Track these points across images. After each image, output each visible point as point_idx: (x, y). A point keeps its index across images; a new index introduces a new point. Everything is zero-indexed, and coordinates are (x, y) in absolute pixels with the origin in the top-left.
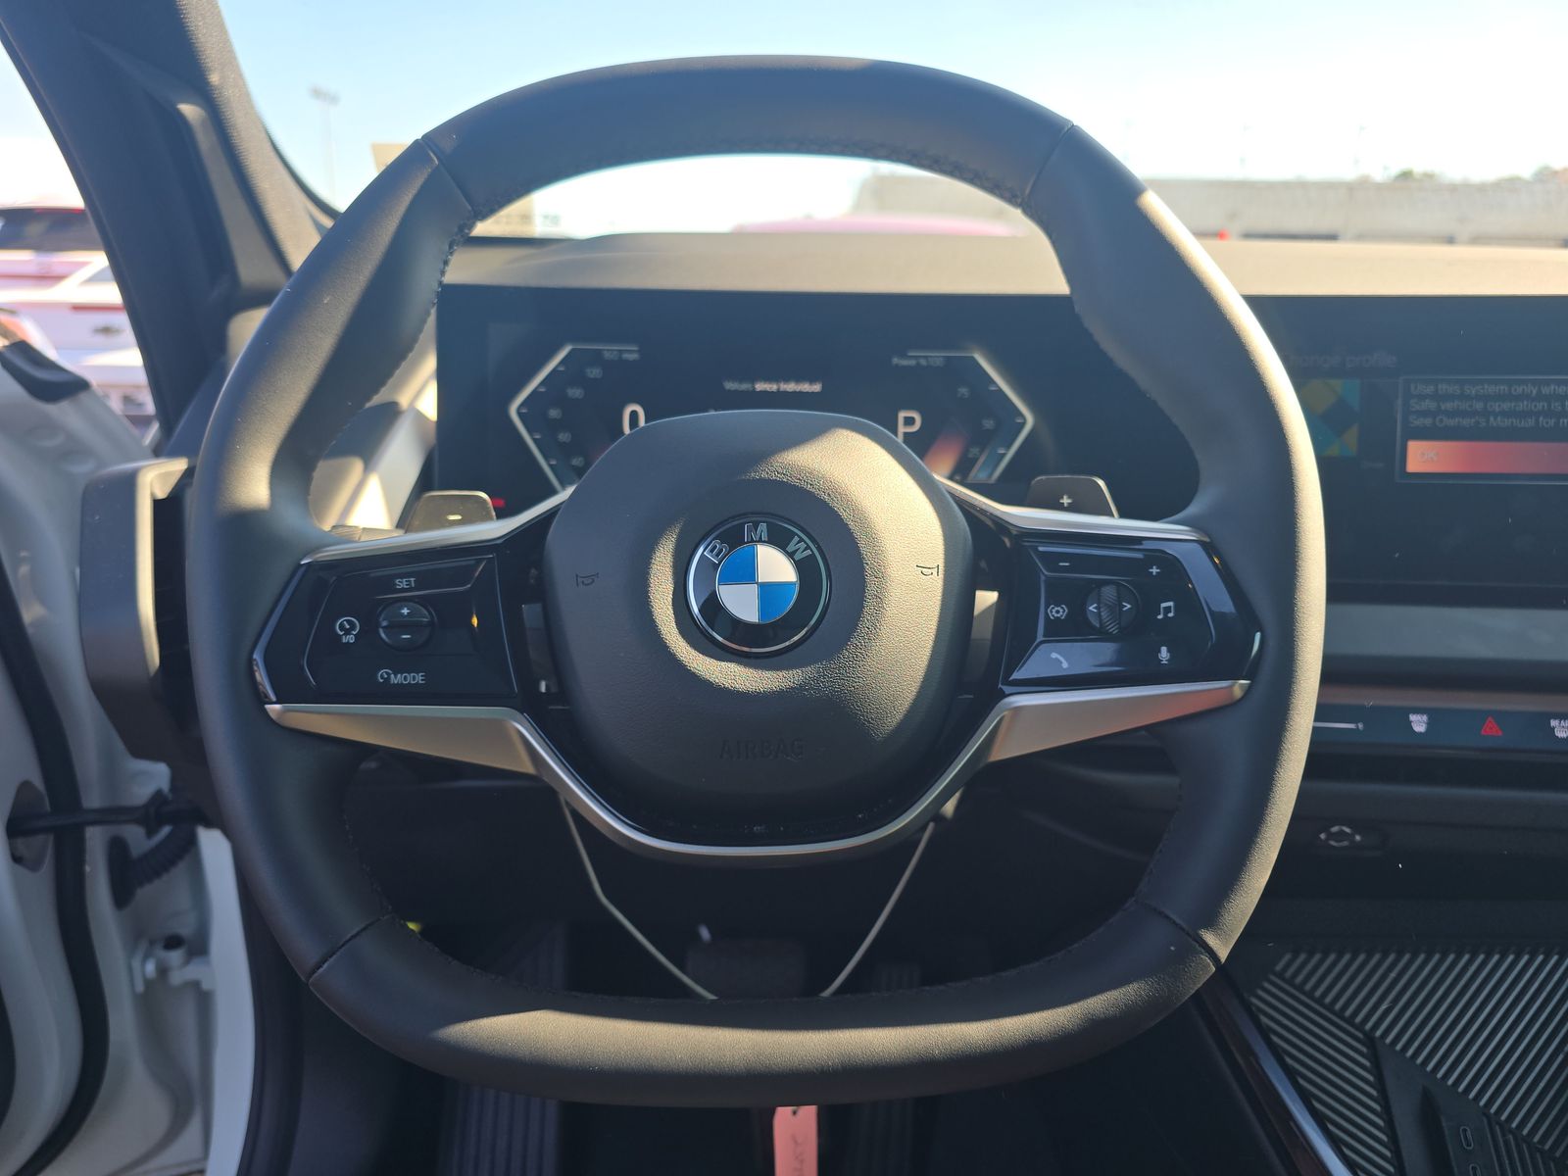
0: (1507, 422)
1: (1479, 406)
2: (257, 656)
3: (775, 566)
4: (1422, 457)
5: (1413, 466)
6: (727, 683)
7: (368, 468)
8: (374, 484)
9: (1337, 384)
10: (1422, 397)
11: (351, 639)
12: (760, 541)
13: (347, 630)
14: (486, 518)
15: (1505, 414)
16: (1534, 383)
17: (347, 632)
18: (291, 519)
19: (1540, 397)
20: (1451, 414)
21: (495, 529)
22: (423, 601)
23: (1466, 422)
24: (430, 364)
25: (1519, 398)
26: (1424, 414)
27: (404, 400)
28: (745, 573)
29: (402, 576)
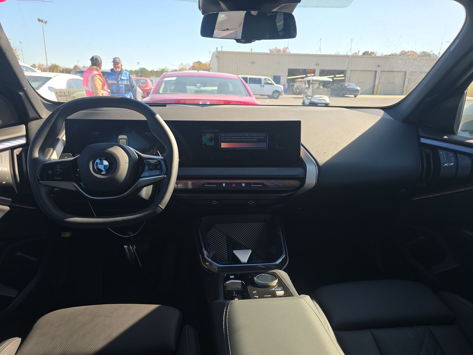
0: (235, 140)
1: (231, 138)
2: (38, 176)
3: (106, 163)
4: (223, 145)
5: (222, 146)
6: (100, 177)
7: (54, 150)
8: (55, 152)
9: (210, 134)
10: (223, 136)
11: (51, 173)
12: (104, 160)
13: (50, 172)
14: (71, 157)
15: (234, 139)
16: (238, 134)
17: (50, 173)
18: (42, 158)
19: (239, 136)
20: (227, 139)
21: (72, 159)
22: (61, 168)
23: (229, 140)
24: (64, 132)
25: (237, 136)
26: (223, 139)
27: (60, 138)
28: (102, 163)
29: (58, 165)
